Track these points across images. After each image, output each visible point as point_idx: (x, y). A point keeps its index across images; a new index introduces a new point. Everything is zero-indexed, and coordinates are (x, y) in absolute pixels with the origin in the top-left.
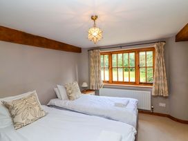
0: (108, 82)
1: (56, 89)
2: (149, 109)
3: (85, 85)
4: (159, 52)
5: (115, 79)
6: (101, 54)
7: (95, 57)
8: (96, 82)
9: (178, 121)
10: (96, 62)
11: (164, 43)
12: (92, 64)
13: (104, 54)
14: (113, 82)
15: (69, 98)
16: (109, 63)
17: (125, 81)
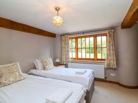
0: (75, 58)
1: (35, 62)
2: (103, 78)
3: (58, 61)
4: (110, 36)
5: (80, 57)
6: (70, 38)
7: (65, 40)
8: (66, 59)
9: (124, 86)
10: (66, 44)
11: (113, 30)
12: (63, 45)
13: (72, 38)
14: (78, 59)
15: (44, 69)
16: (76, 45)
17: (87, 58)
